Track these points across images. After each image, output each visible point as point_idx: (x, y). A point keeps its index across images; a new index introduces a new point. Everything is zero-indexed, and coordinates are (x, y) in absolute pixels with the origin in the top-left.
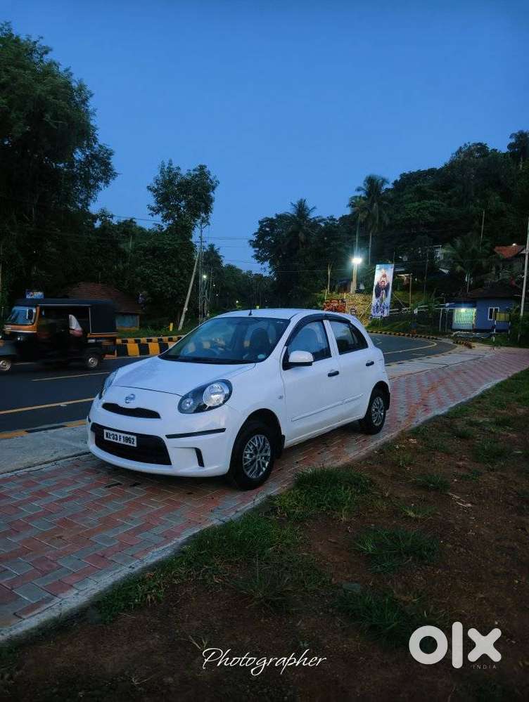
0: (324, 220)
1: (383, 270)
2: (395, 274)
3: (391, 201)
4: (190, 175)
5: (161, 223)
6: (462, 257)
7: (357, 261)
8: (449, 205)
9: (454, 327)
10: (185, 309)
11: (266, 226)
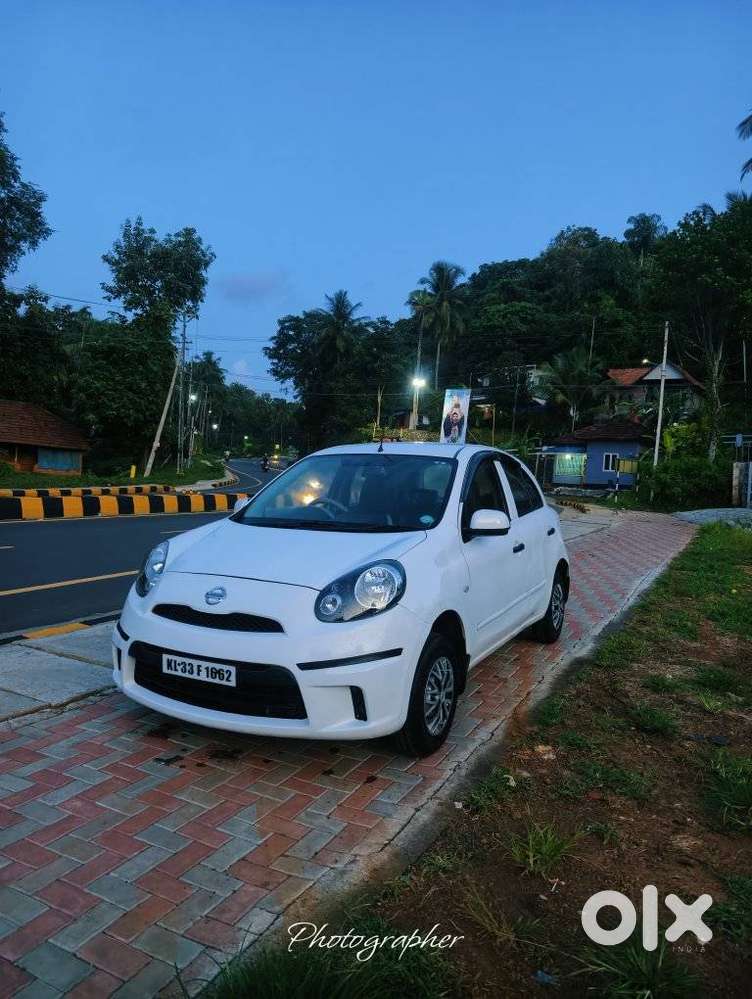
0: (372, 323)
1: (455, 398)
2: (472, 405)
3: (467, 301)
4: (170, 241)
5: (122, 312)
6: (565, 382)
7: (419, 383)
8: (547, 310)
9: (555, 481)
10: (156, 444)
11: (289, 328)
